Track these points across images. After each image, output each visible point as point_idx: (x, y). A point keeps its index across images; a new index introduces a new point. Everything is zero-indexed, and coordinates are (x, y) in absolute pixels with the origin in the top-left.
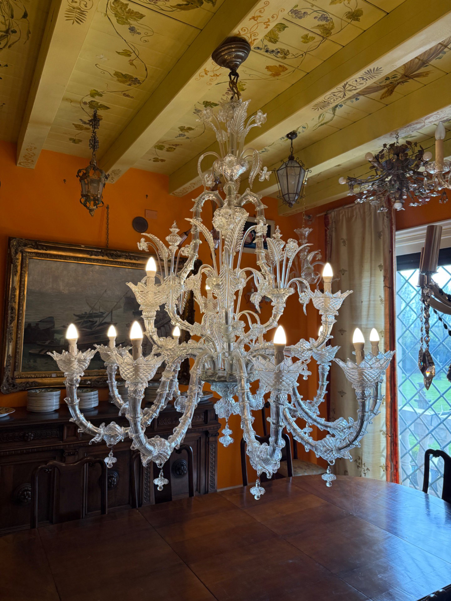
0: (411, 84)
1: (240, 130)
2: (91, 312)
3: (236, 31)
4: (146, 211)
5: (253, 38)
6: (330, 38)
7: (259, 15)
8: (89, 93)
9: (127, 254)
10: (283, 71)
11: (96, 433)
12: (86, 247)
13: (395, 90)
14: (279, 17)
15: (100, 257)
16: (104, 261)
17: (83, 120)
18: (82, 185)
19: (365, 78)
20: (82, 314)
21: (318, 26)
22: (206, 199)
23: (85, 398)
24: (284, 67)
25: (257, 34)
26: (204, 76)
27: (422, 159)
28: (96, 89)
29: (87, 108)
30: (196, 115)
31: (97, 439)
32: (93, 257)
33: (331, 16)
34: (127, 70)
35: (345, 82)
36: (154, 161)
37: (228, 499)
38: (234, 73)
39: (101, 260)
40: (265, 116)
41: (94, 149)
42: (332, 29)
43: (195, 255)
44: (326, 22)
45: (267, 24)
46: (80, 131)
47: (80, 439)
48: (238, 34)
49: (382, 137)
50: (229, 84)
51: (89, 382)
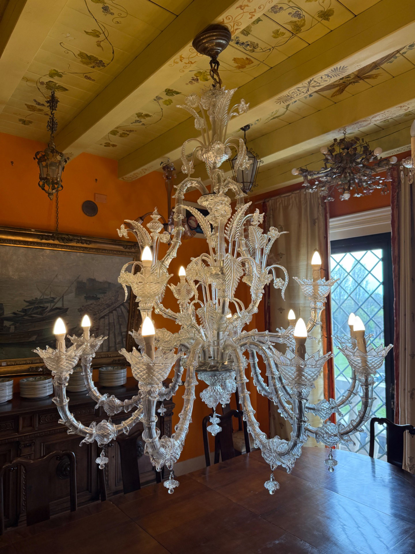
0: (361, 85)
1: (223, 118)
2: (42, 298)
3: (220, 19)
4: (96, 195)
5: (236, 27)
6: (299, 35)
7: (246, 4)
8: (48, 73)
9: (79, 238)
10: (249, 64)
11: (86, 433)
12: (36, 231)
13: (346, 89)
14: (265, 8)
15: (51, 242)
16: (55, 245)
17: (37, 100)
18: (40, 167)
19: (330, 75)
20: (33, 300)
21: (291, 22)
22: (189, 186)
23: (40, 386)
24: (250, 60)
25: (240, 24)
26: (178, 63)
27: (372, 154)
28: (57, 70)
29: (43, 88)
30: (156, 102)
31: (88, 440)
32: (44, 241)
33: (304, 13)
34: (93, 51)
35: (311, 79)
36: (105, 146)
37: (199, 481)
38: (214, 61)
39: (51, 244)
40: (248, 105)
41: (53, 131)
42: (302, 26)
43: (177, 242)
44: (299, 18)
45: (252, 14)
46: (31, 112)
47: (36, 429)
48: (221, 22)
49: (330, 132)
50: (210, 72)
51: (41, 369)
